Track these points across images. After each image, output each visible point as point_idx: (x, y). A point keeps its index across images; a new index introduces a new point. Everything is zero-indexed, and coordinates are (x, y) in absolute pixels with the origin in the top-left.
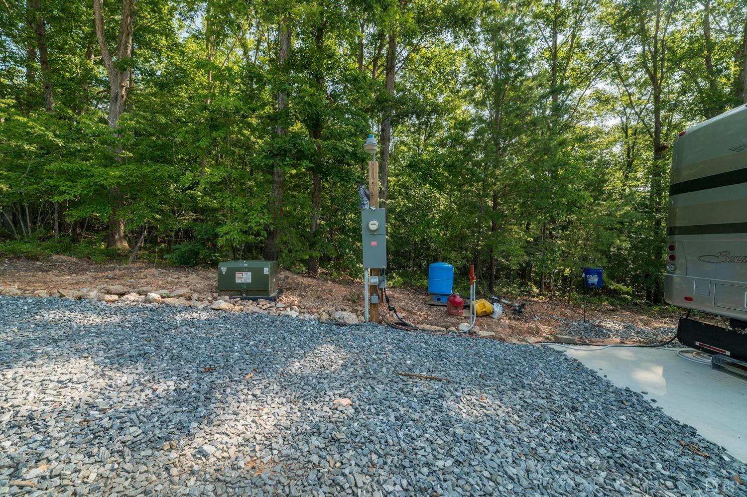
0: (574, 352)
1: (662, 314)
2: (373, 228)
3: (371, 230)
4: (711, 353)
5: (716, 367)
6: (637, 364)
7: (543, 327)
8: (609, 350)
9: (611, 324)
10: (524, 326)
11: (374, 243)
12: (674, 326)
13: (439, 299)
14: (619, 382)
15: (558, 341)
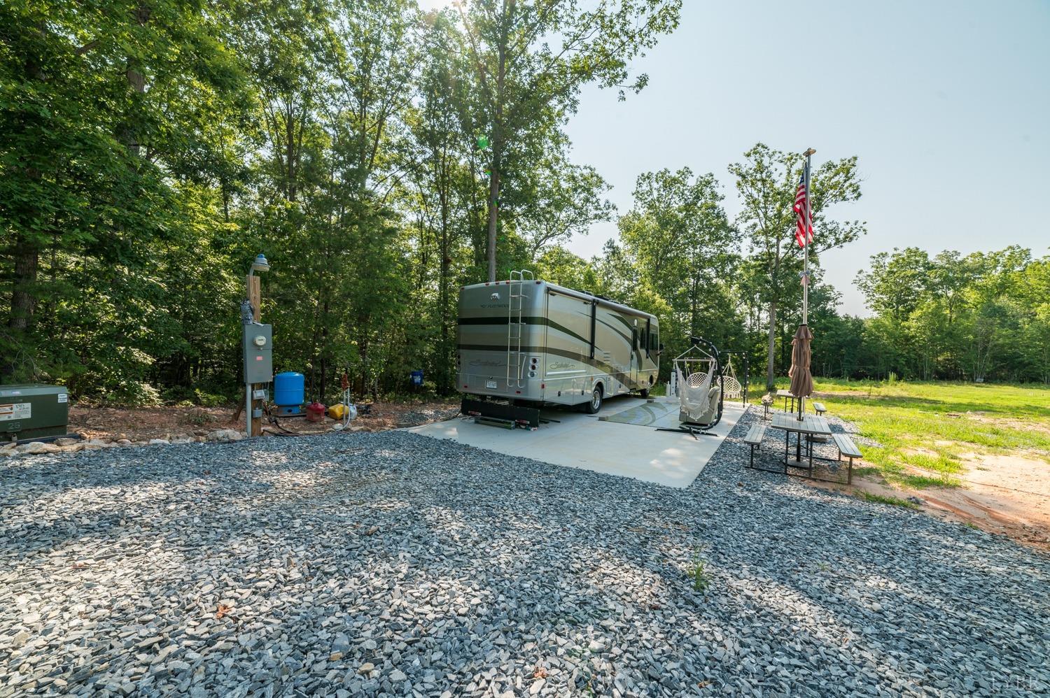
0: (413, 430)
1: (451, 402)
2: (259, 343)
3: (257, 345)
4: (473, 415)
5: (477, 422)
6: (445, 429)
7: (387, 421)
8: (429, 426)
9: (429, 412)
10: (375, 421)
11: (259, 358)
12: (459, 408)
13: (290, 411)
14: (440, 437)
15: (399, 426)
